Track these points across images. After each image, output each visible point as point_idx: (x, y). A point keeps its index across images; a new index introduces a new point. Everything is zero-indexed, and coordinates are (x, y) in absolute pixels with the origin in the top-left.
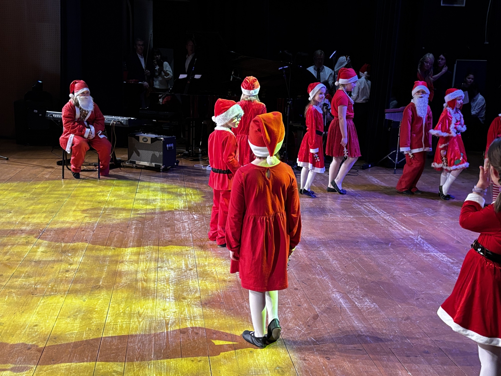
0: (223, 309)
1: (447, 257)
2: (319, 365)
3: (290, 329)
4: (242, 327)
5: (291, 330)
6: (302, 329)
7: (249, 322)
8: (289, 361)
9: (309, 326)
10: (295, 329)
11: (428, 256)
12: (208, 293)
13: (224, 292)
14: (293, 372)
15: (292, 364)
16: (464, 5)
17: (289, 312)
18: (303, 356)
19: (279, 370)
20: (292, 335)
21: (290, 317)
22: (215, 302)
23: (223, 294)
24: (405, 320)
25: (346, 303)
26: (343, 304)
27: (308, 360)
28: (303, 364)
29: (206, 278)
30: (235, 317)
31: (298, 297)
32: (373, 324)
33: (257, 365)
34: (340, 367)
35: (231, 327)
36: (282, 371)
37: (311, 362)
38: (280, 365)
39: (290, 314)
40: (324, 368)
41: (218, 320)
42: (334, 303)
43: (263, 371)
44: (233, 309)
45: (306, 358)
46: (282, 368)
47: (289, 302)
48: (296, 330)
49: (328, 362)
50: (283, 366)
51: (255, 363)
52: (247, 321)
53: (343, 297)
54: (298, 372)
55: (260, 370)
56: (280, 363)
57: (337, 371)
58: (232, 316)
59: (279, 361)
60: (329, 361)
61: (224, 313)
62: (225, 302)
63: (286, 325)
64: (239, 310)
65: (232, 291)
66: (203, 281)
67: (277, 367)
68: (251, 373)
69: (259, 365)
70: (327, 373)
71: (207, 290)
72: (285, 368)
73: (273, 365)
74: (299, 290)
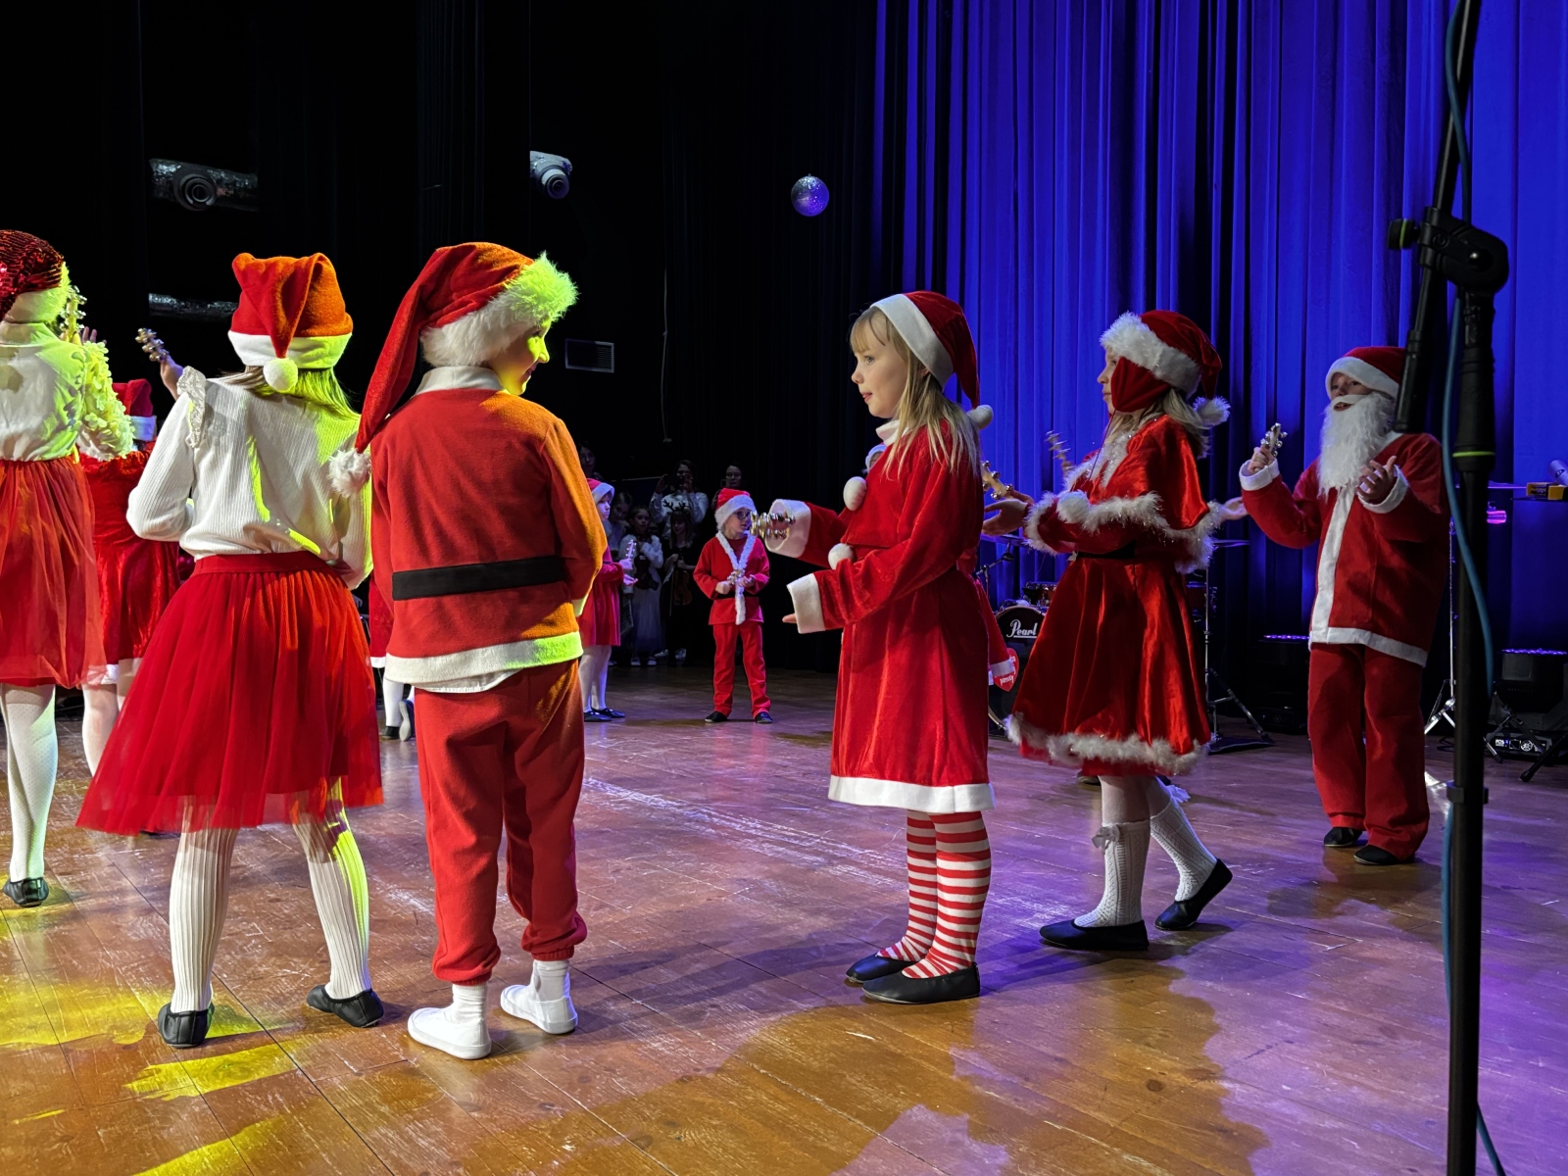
1: (666, 799)
3: (262, 978)
5: (267, 980)
6: (304, 972)
10: (280, 974)
11: (621, 802)
16: (612, 371)
19: (232, 1070)
20: (271, 988)
21: (258, 956)
24: (594, 910)
25: (427, 904)
26: (421, 908)
28: (316, 1041)
30: (65, 982)
31: (285, 914)
32: (511, 929)
36: (241, 1071)
39: (258, 948)
42: (395, 910)
44: (57, 968)
46: (238, 1063)
47: (253, 927)
48: (283, 977)
50: (246, 1057)
52: (109, 986)
53: (417, 896)
54: (297, 1059)
55: (161, 1084)
58: (54, 984)
61: (26, 980)
62: (28, 957)
63: (248, 972)
64: (80, 967)
65: (56, 933)
67: (223, 1064)
68: (127, 1096)
70: (398, 1045)
72: (254, 1061)
74: (287, 901)
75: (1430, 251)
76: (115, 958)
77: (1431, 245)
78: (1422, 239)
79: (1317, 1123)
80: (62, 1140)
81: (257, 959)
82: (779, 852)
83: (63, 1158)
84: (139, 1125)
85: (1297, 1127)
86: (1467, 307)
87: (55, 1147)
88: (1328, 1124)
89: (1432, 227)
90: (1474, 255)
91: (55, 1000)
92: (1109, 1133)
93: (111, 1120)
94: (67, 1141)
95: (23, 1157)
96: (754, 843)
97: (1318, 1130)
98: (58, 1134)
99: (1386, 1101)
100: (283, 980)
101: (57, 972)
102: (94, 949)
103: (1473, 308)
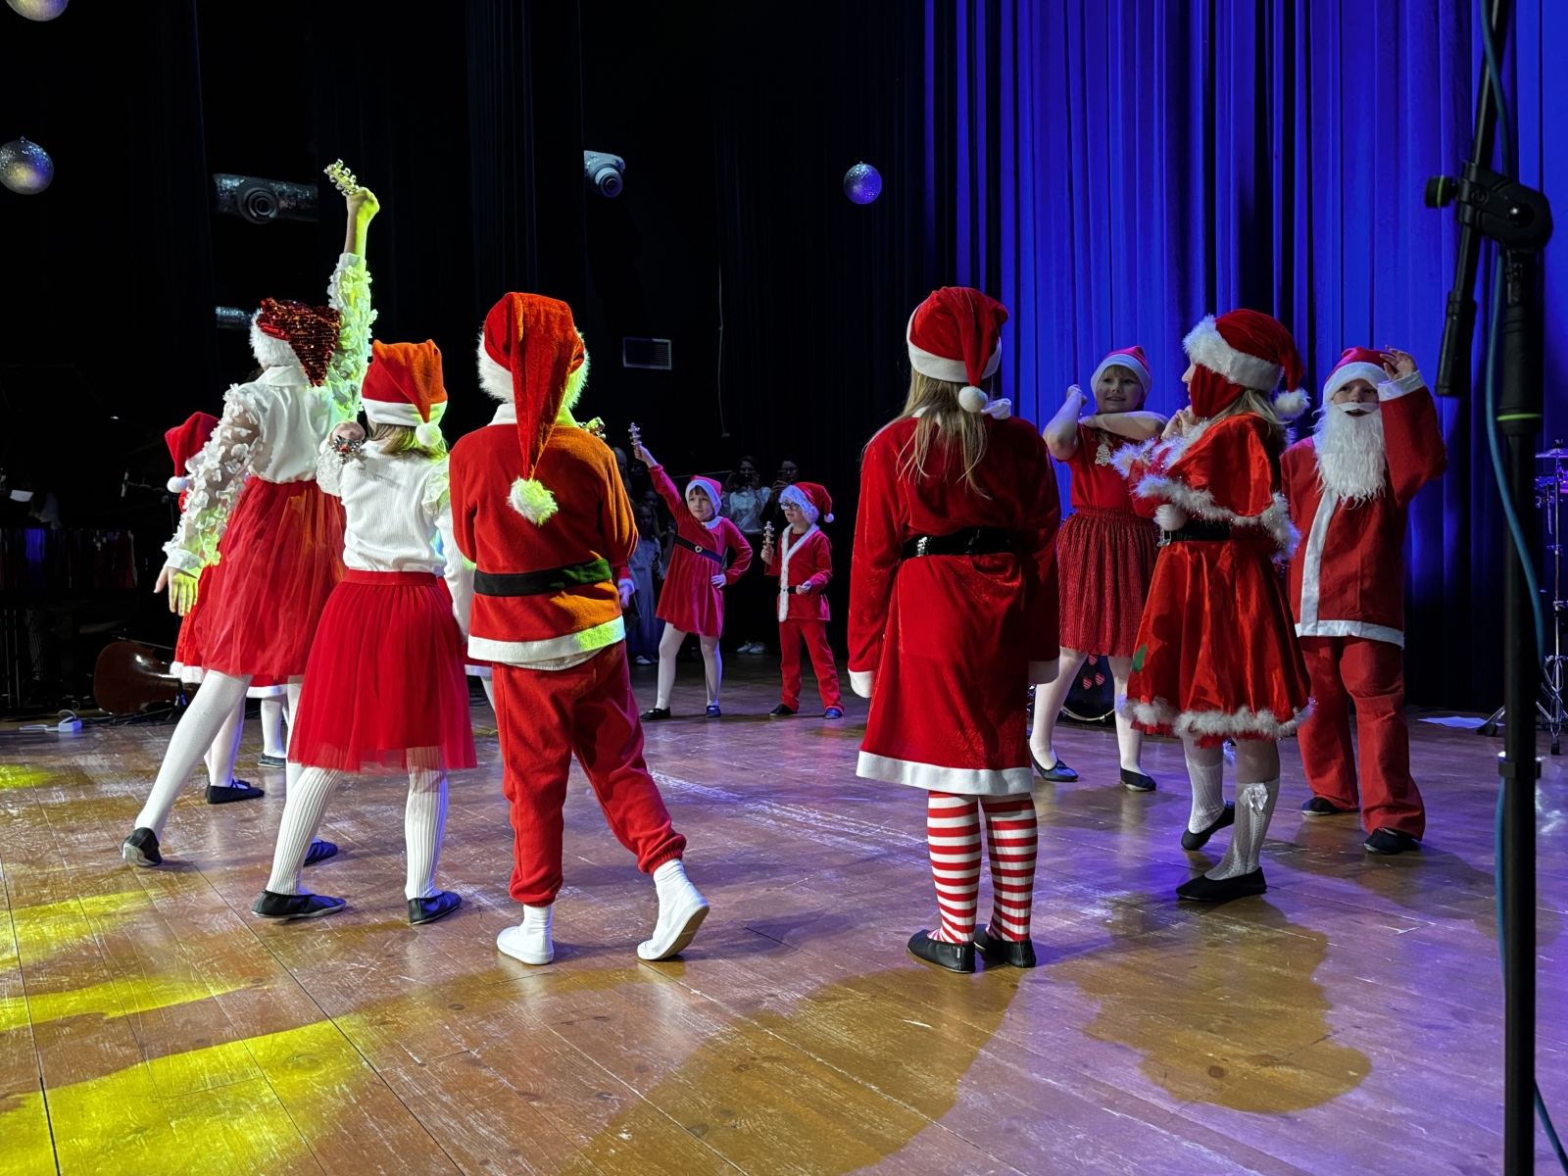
0: (101, 970)
2: (431, 1024)
3: (331, 972)
4: (167, 995)
5: (336, 974)
6: (371, 965)
7: (192, 982)
8: (335, 1034)
9: (389, 956)
10: (348, 968)
12: (49, 946)
13: (105, 936)
14: (348, 1056)
15: (344, 1039)
16: (670, 368)
17: (325, 941)
18: (379, 1017)
19: (301, 1061)
20: (339, 982)
21: (328, 950)
22: (70, 961)
23: (100, 940)
25: (491, 897)
26: (485, 901)
27: (393, 1023)
28: (381, 1033)
29: (45, 917)
30: (141, 977)
32: (573, 922)
33: (223, 1066)
34: (496, 1017)
35: (128, 1002)
36: (309, 1062)
37: (406, 1023)
38: (303, 1050)
39: (327, 943)
40: (447, 1027)
41: (80, 996)
43: (245, 1074)
44: (135, 965)
45: (389, 1019)
46: (309, 1054)
48: (351, 970)
49: (458, 1014)
50: (314, 1048)
51: (215, 1063)
54: (366, 1052)
55: (232, 1077)
56: (300, 1046)
57: (489, 1027)
58: (132, 980)
59: (297, 1042)
60: (460, 1011)
62: (107, 954)
63: (317, 966)
64: (157, 963)
65: (134, 931)
66: (31, 926)
67: (292, 1056)
68: (199, 1088)
69: (231, 1064)
70: (460, 1036)
71: (44, 941)
72: (322, 1052)
73: (279, 1053)
75: (1469, 208)
76: (191, 954)
77: (1470, 202)
78: (1461, 195)
79: (1383, 1109)
80: (137, 1131)
81: (327, 954)
82: (839, 843)
83: (137, 1149)
84: (211, 1116)
85: (1363, 1113)
86: (1510, 264)
87: (129, 1138)
88: (1395, 1110)
89: (1471, 183)
90: (1515, 211)
91: (132, 995)
92: (1168, 1119)
93: (183, 1112)
94: (141, 1132)
95: (99, 1147)
96: (815, 833)
97: (1384, 1115)
98: (133, 1125)
99: (1456, 1086)
100: (351, 973)
101: (135, 968)
102: (172, 946)
103: (1515, 266)
